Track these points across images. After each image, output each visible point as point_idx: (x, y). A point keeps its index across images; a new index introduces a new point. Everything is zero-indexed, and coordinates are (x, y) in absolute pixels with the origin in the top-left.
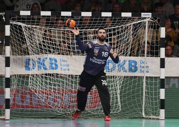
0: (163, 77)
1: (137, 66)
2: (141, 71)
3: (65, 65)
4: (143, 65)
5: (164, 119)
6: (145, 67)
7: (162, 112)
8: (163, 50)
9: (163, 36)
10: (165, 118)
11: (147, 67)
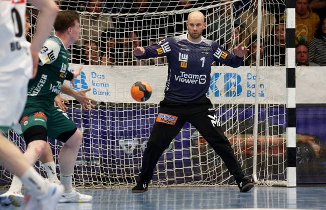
0: (291, 105)
1: (240, 84)
2: (249, 94)
3: (101, 84)
4: (252, 82)
5: (295, 185)
6: (257, 87)
7: (292, 172)
8: (291, 53)
9: (292, 25)
10: (297, 184)
11: (261, 85)
